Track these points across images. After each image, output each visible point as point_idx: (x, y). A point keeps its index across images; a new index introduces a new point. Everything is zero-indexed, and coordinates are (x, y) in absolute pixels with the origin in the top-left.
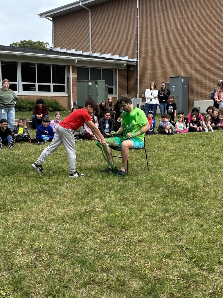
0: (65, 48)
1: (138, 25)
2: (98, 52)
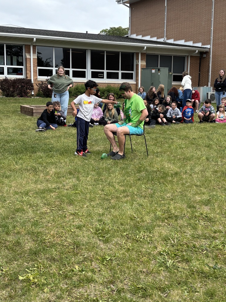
0: (140, 35)
1: (213, 10)
2: (172, 38)
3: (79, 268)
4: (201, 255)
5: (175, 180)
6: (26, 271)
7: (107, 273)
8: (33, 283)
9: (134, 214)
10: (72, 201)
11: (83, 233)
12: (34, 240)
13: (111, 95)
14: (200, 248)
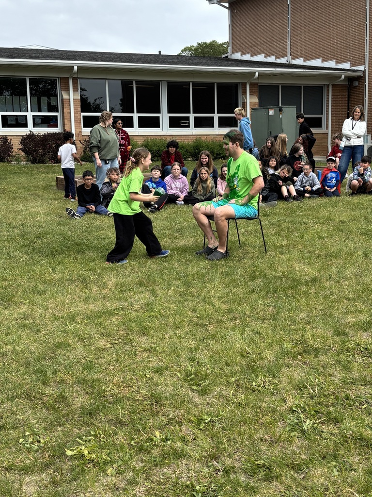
0: (248, 53)
1: (368, 7)
2: (300, 57)
3: (161, 435)
4: (358, 411)
5: (313, 291)
6: (77, 441)
7: (206, 443)
8: (89, 460)
9: (246, 348)
10: (146, 329)
11: (165, 379)
12: (87, 393)
13: (203, 155)
14: (357, 400)
